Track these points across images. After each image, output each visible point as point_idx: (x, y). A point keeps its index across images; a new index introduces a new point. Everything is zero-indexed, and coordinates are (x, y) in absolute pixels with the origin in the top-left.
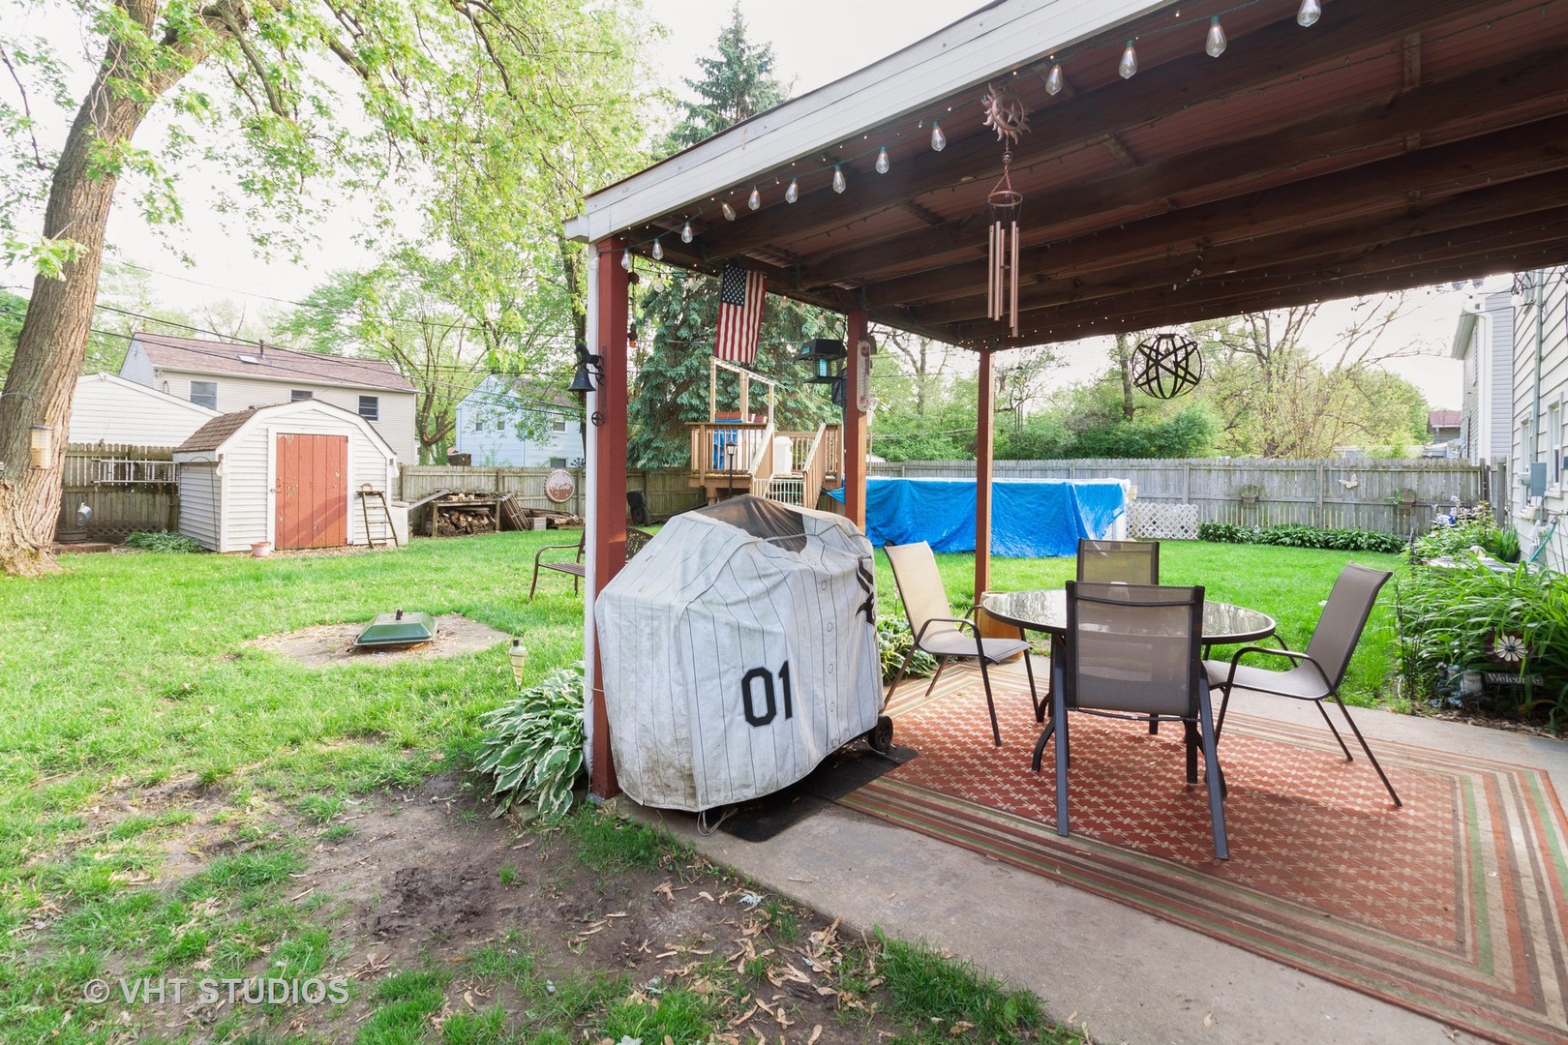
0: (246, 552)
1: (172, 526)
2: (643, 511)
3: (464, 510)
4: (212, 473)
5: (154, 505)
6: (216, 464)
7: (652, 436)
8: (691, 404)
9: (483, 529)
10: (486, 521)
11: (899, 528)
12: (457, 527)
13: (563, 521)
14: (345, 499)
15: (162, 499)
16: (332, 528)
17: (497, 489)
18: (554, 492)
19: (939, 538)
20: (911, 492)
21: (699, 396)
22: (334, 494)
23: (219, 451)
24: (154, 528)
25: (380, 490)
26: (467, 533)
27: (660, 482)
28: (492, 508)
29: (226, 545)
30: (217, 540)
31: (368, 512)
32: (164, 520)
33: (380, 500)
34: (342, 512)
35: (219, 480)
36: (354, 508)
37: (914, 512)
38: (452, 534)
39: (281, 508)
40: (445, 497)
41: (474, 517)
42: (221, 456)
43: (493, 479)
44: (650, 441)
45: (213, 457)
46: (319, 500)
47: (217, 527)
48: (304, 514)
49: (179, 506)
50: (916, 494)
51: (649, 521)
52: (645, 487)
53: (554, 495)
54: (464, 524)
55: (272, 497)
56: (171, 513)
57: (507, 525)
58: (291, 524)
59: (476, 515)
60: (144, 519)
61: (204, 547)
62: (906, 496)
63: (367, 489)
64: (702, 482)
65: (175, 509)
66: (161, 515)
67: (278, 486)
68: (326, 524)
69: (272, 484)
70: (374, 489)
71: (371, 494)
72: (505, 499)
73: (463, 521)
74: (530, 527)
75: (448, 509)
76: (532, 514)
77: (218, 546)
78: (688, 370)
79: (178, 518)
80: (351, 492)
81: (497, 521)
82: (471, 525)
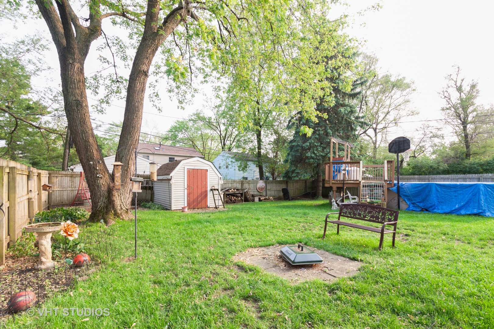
0: (179, 210)
1: (152, 200)
2: (288, 195)
3: (233, 195)
4: (169, 183)
5: (147, 193)
6: (170, 180)
7: (295, 168)
8: (311, 156)
9: (239, 201)
10: (240, 199)
11: (430, 204)
12: (231, 201)
13: (263, 198)
14: (207, 191)
15: (149, 192)
16: (203, 202)
17: (242, 187)
18: (259, 188)
19: (454, 209)
20: (436, 188)
21: (314, 153)
22: (203, 190)
23: (171, 175)
24: (147, 201)
25: (218, 188)
26: (234, 202)
27: (292, 184)
28: (242, 194)
29: (173, 208)
30: (171, 206)
31: (215, 196)
32: (150, 198)
33: (217, 192)
34: (206, 196)
35: (171, 185)
36: (210, 194)
37: (438, 197)
38: (230, 203)
39: (189, 195)
40: (227, 191)
41: (236, 197)
42: (171, 177)
43: (240, 184)
44: (295, 170)
45: (169, 177)
46: (199, 192)
47: (170, 201)
48: (195, 196)
49: (154, 194)
50: (439, 189)
51: (290, 198)
52: (287, 187)
53: (259, 189)
54: (233, 200)
55: (186, 191)
56: (152, 196)
57: (246, 200)
58: (191, 200)
59: (237, 197)
60: (144, 198)
61: (166, 208)
62: (434, 190)
63: (213, 188)
64: (331, 185)
65: (152, 195)
66: (149, 197)
67: (188, 187)
68: (202, 200)
69: (186, 187)
70: (216, 188)
71: (215, 189)
72: (245, 191)
73: (233, 198)
74: (253, 201)
75: (228, 195)
76: (253, 196)
77: (171, 208)
78: (310, 144)
79: (154, 197)
80: (209, 189)
81: (243, 198)
82: (235, 200)
